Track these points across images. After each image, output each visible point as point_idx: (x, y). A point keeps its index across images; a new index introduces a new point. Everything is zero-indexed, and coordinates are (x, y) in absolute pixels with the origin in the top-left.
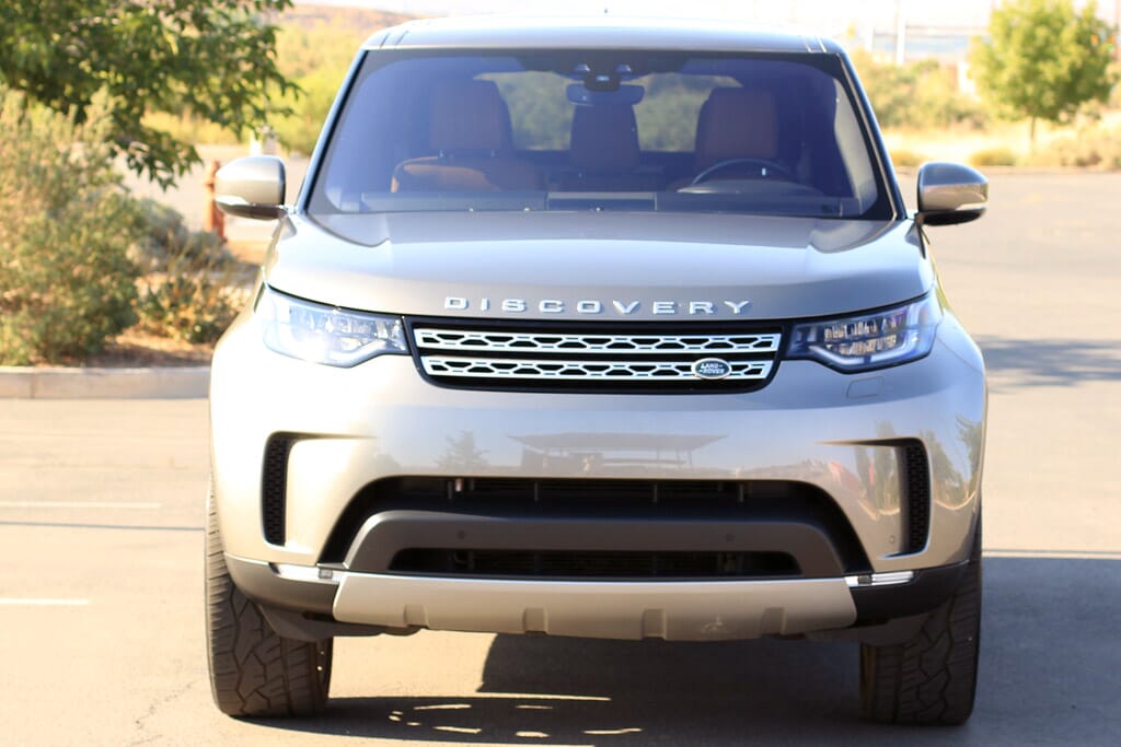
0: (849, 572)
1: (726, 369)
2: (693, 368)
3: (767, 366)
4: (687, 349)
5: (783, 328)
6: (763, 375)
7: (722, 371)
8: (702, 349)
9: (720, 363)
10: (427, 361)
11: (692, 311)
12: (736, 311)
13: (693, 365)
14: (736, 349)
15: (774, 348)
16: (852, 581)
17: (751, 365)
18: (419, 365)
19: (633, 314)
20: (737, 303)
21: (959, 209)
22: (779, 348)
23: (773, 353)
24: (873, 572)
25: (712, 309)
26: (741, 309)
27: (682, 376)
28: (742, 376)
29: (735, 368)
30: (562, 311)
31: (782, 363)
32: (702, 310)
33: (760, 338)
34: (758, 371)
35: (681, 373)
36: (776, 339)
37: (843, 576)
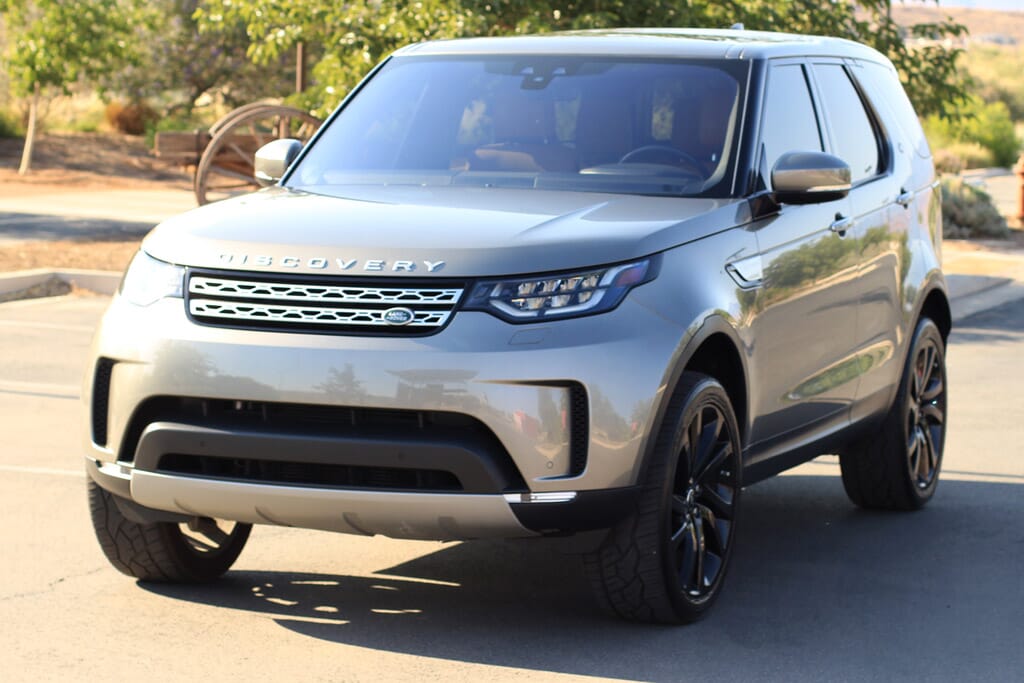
0: (510, 490)
1: (409, 317)
2: (383, 316)
3: (445, 315)
4: (384, 300)
5: (466, 284)
6: (439, 323)
7: (405, 318)
8: (395, 300)
9: (404, 312)
10: (195, 303)
11: (394, 268)
12: (430, 269)
13: (383, 313)
14: (423, 300)
15: (454, 301)
16: (516, 498)
17: (431, 314)
18: (187, 306)
19: (350, 269)
20: (433, 263)
21: (809, 190)
22: (459, 301)
23: (452, 305)
24: (530, 492)
25: (411, 267)
26: (435, 268)
27: (374, 322)
28: (422, 323)
29: (418, 316)
30: (296, 266)
31: (458, 313)
32: (403, 268)
33: (445, 292)
34: (436, 320)
35: (374, 319)
36: (458, 293)
37: (502, 494)
